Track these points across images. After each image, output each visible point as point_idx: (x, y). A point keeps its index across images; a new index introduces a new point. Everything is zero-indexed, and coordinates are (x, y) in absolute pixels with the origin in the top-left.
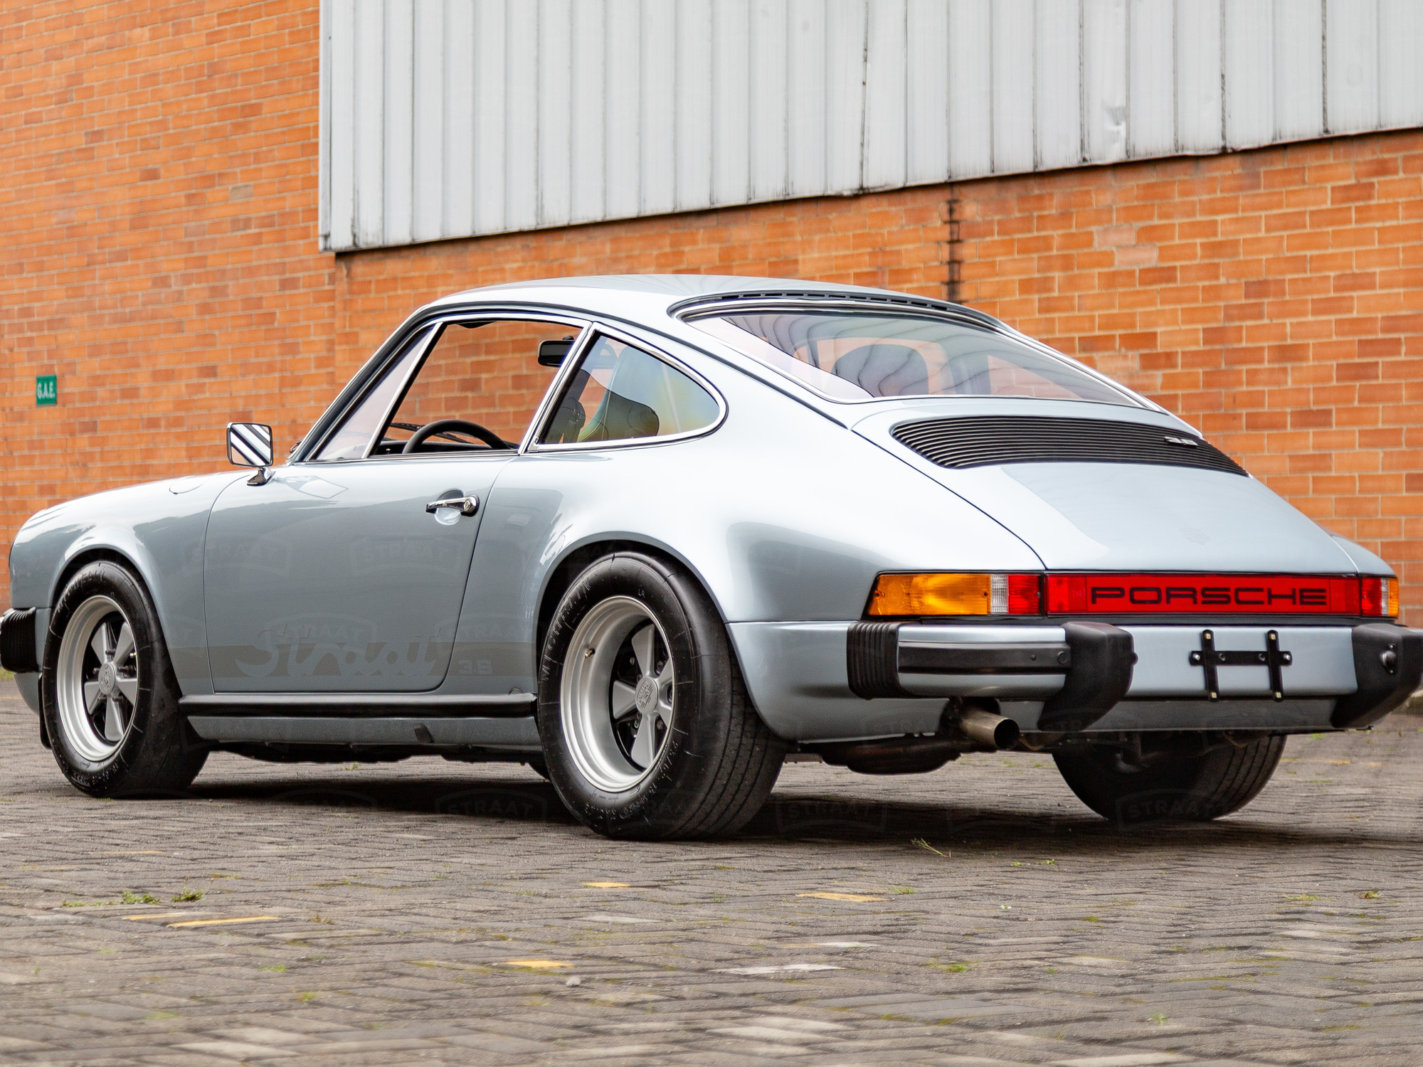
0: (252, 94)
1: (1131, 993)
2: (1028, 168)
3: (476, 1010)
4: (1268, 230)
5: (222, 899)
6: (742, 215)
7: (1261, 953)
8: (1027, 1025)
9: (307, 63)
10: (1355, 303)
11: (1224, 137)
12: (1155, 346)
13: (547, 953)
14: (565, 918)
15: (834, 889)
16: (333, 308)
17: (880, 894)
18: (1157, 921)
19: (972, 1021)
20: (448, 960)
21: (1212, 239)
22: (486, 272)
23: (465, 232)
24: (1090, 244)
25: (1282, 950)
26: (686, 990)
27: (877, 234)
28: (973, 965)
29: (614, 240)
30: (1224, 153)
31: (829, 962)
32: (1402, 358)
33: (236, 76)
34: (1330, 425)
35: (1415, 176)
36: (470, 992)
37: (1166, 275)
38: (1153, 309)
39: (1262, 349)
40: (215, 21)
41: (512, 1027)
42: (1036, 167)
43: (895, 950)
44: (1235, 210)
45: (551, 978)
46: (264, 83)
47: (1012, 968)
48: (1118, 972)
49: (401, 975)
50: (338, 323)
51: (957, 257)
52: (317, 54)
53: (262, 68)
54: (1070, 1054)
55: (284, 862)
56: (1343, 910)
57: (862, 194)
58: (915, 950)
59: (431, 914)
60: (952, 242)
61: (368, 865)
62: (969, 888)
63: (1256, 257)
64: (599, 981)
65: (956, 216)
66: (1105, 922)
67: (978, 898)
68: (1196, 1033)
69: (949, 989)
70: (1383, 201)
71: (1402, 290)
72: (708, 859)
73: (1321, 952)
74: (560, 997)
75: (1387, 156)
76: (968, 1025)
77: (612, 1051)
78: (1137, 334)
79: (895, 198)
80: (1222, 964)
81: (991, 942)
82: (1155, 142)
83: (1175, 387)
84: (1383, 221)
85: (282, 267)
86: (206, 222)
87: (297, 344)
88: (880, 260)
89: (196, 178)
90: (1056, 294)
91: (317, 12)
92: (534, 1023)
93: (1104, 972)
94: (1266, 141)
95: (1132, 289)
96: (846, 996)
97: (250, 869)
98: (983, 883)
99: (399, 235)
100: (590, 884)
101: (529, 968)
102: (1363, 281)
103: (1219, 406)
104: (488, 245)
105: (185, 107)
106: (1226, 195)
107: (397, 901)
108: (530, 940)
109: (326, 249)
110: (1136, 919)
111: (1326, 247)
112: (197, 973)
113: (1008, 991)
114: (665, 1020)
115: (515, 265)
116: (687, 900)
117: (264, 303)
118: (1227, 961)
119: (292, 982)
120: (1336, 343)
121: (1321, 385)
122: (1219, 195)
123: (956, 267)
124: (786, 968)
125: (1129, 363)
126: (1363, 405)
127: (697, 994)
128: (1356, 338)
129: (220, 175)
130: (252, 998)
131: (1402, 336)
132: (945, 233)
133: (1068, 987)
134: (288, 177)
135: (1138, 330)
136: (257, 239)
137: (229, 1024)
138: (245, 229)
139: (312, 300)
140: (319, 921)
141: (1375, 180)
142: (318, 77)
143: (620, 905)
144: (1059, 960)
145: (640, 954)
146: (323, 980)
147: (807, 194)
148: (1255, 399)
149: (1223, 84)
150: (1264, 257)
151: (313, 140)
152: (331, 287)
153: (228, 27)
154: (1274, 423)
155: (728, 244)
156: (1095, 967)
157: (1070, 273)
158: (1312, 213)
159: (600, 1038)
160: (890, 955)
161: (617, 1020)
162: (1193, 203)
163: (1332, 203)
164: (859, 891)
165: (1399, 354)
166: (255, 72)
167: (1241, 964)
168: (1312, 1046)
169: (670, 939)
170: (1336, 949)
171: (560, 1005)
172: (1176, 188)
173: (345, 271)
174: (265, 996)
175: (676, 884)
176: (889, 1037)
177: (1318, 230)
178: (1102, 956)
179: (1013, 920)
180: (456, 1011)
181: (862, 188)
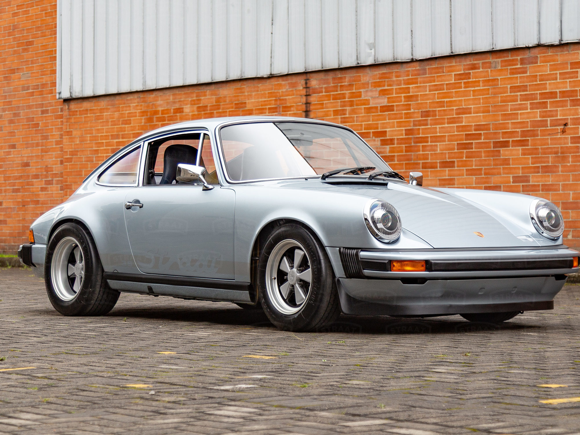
0: (30, 37)
1: (371, 395)
2: (337, 67)
3: (113, 405)
4: (430, 91)
5: (14, 360)
6: (224, 85)
7: (423, 379)
8: (330, 409)
9: (52, 25)
10: (464, 119)
11: (412, 55)
12: (386, 136)
13: (142, 381)
14: (150, 367)
15: (257, 354)
16: (62, 121)
17: (275, 356)
18: (383, 366)
19: (308, 407)
20: (103, 384)
21: (408, 94)
22: (123, 107)
23: (115, 91)
24: (360, 96)
25: (431, 377)
26: (196, 396)
27: (277, 92)
28: (310, 385)
29: (173, 95)
30: (412, 61)
31: (253, 384)
32: (482, 141)
33: (24, 30)
34: (454, 167)
35: (486, 70)
36: (111, 398)
37: (389, 108)
38: (385, 121)
39: (428, 137)
40: (15, 8)
41: (127, 412)
42: (339, 66)
43: (280, 379)
44: (417, 83)
45: (143, 391)
46: (35, 33)
47: (325, 386)
48: (367, 387)
49: (84, 390)
50: (64, 127)
51: (309, 102)
52: (56, 21)
53: (34, 27)
54: (347, 420)
55: (39, 345)
56: (456, 361)
57: (271, 77)
58: (288, 379)
59: (97, 365)
60: (306, 95)
61: (72, 345)
62: (310, 353)
63: (426, 101)
64: (162, 392)
65: (308, 85)
66: (363, 366)
67: (314, 357)
68: (396, 412)
69: (300, 394)
70: (474, 80)
71: (482, 114)
72: (208, 342)
73: (447, 378)
74: (147, 399)
75: (475, 62)
76: (307, 409)
77: (166, 421)
78: (379, 131)
79: (285, 78)
80: (407, 384)
81: (318, 375)
82: (386, 56)
83: (394, 152)
84: (474, 87)
85: (42, 105)
86: (12, 87)
87: (48, 136)
88: (278, 102)
89: (8, 70)
90: (347, 116)
91: (56, 5)
92: (135, 410)
93: (362, 387)
94: (429, 56)
95: (377, 114)
96: (260, 398)
97: (25, 347)
98: (316, 351)
99: (89, 93)
100: (160, 352)
101: (135, 388)
102: (467, 111)
103: (411, 160)
104: (124, 97)
105: (3, 42)
106: (413, 77)
107: (84, 360)
108: (136, 376)
109: (59, 98)
110: (375, 365)
111: (452, 98)
112: (3, 391)
113: (323, 395)
114: (188, 408)
115: (134, 104)
116: (199, 359)
117: (35, 119)
118: (409, 382)
119: (40, 394)
120: (456, 135)
121: (451, 151)
122: (410, 77)
123: (308, 105)
124: (236, 386)
125: (376, 143)
126: (467, 159)
127: (201, 397)
128: (464, 133)
129: (18, 69)
130: (24, 401)
131: (482, 132)
132: (304, 92)
133: (347, 393)
134: (44, 70)
135: (379, 130)
136: (32, 94)
137: (14, 412)
138: (27, 90)
139: (54, 118)
140: (52, 369)
141: (471, 71)
142: (56, 30)
143: (172, 361)
144: (344, 382)
145: (179, 381)
146: (52, 394)
147: (250, 77)
148: (425, 157)
149: (412, 34)
150: (428, 101)
151: (54, 55)
152: (62, 113)
153: (21, 10)
154: (433, 166)
155: (219, 96)
156: (358, 385)
157: (353, 108)
158: (447, 84)
159: (162, 416)
160: (277, 381)
161: (168, 408)
162: (401, 80)
163: (455, 81)
164: (267, 354)
165: (481, 139)
166: (31, 28)
167: (415, 383)
168: (441, 416)
169: (191, 375)
170: (452, 377)
171: (147, 403)
172: (394, 74)
173: (67, 107)
174: (29, 400)
175: (195, 352)
176: (276, 414)
177: (449, 91)
178: (361, 380)
179: (327, 366)
180: (105, 405)
181: (271, 74)
